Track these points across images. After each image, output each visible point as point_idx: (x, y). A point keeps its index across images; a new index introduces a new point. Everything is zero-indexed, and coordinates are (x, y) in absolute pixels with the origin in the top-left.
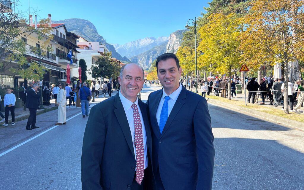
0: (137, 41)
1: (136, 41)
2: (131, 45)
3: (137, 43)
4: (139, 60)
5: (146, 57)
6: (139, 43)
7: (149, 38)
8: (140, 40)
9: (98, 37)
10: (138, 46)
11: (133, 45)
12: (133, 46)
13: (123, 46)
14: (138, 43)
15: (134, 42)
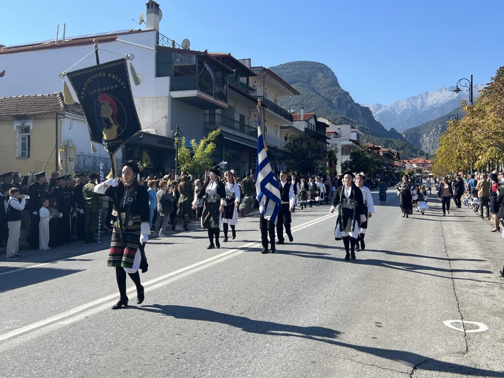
0: (420, 97)
1: (418, 96)
2: (408, 105)
3: (419, 101)
4: (424, 136)
5: (440, 129)
6: (424, 100)
7: (446, 89)
8: (427, 93)
9: (340, 93)
10: (423, 105)
11: (412, 105)
12: (410, 107)
13: (390, 108)
14: (422, 101)
15: (414, 98)
